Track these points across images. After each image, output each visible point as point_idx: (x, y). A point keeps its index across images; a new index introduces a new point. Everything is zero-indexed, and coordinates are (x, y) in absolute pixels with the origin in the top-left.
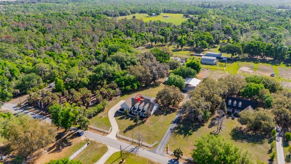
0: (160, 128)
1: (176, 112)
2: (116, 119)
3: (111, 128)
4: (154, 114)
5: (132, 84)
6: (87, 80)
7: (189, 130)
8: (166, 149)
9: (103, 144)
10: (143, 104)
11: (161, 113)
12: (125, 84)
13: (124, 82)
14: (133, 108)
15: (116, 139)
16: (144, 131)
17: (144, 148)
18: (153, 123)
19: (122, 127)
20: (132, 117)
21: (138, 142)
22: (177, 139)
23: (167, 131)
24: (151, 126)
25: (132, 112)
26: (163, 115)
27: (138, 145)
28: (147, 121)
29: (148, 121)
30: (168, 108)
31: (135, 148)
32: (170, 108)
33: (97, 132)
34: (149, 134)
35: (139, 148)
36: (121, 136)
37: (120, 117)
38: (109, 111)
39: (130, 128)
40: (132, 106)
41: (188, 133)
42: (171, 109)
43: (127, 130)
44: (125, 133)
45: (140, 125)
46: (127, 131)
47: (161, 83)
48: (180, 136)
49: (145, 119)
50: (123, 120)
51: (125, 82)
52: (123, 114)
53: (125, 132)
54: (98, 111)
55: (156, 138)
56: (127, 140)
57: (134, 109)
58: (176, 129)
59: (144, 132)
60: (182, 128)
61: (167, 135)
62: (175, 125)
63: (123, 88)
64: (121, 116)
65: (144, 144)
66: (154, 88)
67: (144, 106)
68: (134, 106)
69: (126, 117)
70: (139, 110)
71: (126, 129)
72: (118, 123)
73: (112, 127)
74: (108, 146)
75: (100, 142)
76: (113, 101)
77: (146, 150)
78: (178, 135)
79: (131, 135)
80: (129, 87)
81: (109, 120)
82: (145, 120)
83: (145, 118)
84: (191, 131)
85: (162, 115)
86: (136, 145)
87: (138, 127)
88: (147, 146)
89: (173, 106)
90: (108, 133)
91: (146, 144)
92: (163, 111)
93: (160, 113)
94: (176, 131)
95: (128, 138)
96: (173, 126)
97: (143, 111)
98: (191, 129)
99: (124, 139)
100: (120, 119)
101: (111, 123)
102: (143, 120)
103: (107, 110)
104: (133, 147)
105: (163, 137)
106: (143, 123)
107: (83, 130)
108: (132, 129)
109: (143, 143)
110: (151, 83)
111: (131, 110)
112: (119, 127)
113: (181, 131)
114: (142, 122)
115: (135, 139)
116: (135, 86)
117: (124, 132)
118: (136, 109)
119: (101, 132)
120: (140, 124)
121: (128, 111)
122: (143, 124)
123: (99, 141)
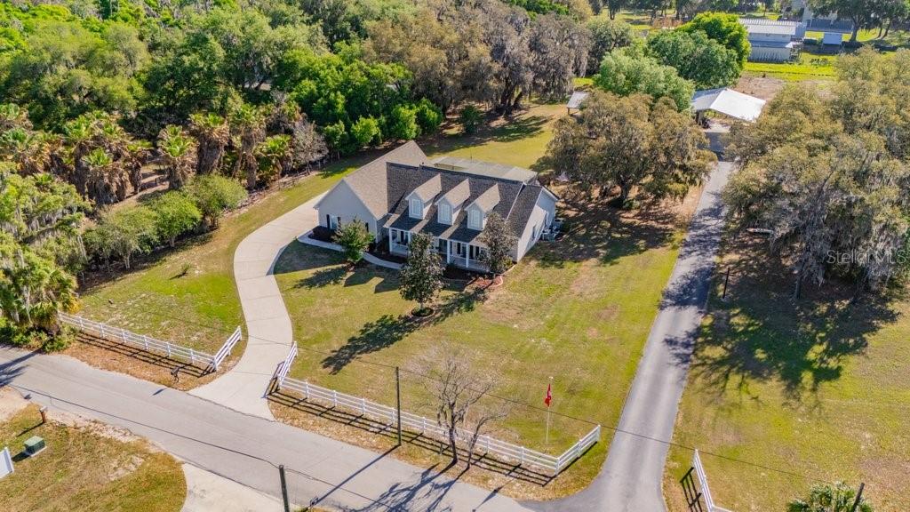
0: (592, 333)
1: (670, 245)
2: (280, 282)
3: (237, 335)
4: (532, 253)
5: (387, 110)
6: (131, 89)
7: (807, 348)
8: (677, 489)
9: (153, 450)
10: (462, 191)
11: (580, 252)
12: (346, 106)
13: (341, 100)
14: (395, 217)
15: (263, 409)
16: (479, 355)
17: (497, 479)
18: (537, 305)
19: (319, 329)
20: (389, 270)
21: (441, 433)
22: (738, 406)
23: (645, 351)
24: (528, 323)
25: (392, 246)
26: (593, 261)
27: (444, 461)
28: (492, 296)
29: (500, 292)
30: (616, 224)
31: (416, 481)
32: (630, 226)
33: (130, 364)
34: (521, 373)
35: (450, 484)
36: (308, 390)
37: (309, 273)
38: (245, 240)
39: (380, 336)
40: (392, 211)
41: (808, 365)
42: (636, 232)
43: (357, 347)
44: (337, 369)
45: (449, 320)
46: (351, 356)
47: (546, 121)
48: (755, 386)
49: (476, 285)
50: (331, 288)
51: (349, 99)
52: (334, 257)
53: (336, 362)
54: (159, 233)
55: (574, 400)
56: (355, 421)
57: (406, 221)
58: (709, 343)
59: (484, 363)
60: (745, 332)
61: (657, 382)
62: (690, 319)
63: (340, 127)
64: (320, 269)
65: (490, 451)
66: (509, 140)
67: (467, 203)
68: (401, 209)
69: (349, 274)
70: (435, 226)
71: (352, 340)
72: (291, 308)
73: (245, 332)
74: (188, 470)
75: (124, 440)
76: (274, 194)
77: (512, 502)
78: (735, 379)
79: (384, 379)
80: (370, 126)
81: (236, 290)
82: (480, 291)
83: (477, 274)
84: (818, 349)
85: (584, 263)
86: (428, 458)
87: (431, 328)
88: (516, 468)
89: (644, 216)
90: (208, 371)
91: (506, 451)
92: (585, 239)
93: (571, 250)
94: (716, 352)
95: (363, 406)
96: (676, 321)
97: (465, 233)
98: (813, 342)
99: (325, 412)
100: (310, 283)
101: (244, 304)
102: (469, 290)
103: (232, 234)
104: (403, 471)
105: (625, 397)
106: (467, 302)
107: (28, 352)
108: (393, 340)
109: (486, 444)
110: (494, 124)
111: (384, 231)
112: (298, 327)
113: (748, 349)
114: (462, 301)
115: (418, 408)
116: (405, 124)
117: (329, 362)
118: (416, 221)
119: (158, 360)
120: (447, 311)
121: (362, 236)
122: (470, 308)
123: (127, 432)
